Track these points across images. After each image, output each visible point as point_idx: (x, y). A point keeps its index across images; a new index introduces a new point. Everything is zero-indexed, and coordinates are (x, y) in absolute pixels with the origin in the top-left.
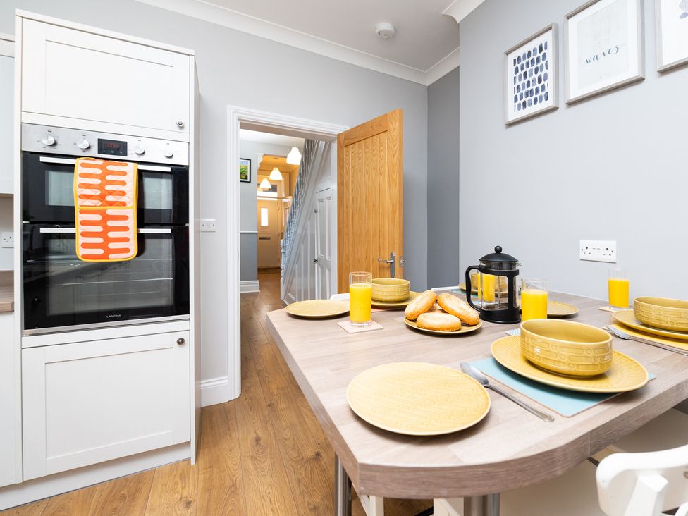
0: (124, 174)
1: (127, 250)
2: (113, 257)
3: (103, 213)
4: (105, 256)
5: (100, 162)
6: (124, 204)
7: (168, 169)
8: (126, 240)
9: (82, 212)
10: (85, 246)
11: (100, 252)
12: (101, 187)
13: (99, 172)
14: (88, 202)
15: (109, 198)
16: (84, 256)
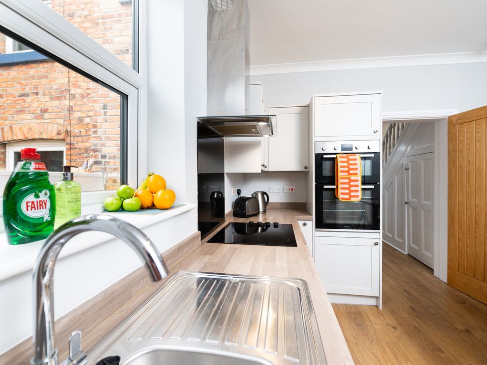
0: (356, 160)
1: (357, 196)
2: (353, 199)
3: (349, 178)
4: (349, 199)
5: (345, 155)
6: (356, 174)
7: (372, 155)
8: (357, 191)
9: (341, 178)
10: (342, 194)
11: (347, 196)
12: (348, 167)
13: (346, 160)
14: (343, 174)
15: (351, 172)
16: (342, 198)
